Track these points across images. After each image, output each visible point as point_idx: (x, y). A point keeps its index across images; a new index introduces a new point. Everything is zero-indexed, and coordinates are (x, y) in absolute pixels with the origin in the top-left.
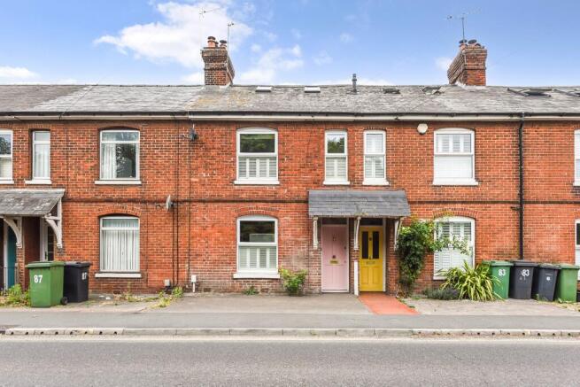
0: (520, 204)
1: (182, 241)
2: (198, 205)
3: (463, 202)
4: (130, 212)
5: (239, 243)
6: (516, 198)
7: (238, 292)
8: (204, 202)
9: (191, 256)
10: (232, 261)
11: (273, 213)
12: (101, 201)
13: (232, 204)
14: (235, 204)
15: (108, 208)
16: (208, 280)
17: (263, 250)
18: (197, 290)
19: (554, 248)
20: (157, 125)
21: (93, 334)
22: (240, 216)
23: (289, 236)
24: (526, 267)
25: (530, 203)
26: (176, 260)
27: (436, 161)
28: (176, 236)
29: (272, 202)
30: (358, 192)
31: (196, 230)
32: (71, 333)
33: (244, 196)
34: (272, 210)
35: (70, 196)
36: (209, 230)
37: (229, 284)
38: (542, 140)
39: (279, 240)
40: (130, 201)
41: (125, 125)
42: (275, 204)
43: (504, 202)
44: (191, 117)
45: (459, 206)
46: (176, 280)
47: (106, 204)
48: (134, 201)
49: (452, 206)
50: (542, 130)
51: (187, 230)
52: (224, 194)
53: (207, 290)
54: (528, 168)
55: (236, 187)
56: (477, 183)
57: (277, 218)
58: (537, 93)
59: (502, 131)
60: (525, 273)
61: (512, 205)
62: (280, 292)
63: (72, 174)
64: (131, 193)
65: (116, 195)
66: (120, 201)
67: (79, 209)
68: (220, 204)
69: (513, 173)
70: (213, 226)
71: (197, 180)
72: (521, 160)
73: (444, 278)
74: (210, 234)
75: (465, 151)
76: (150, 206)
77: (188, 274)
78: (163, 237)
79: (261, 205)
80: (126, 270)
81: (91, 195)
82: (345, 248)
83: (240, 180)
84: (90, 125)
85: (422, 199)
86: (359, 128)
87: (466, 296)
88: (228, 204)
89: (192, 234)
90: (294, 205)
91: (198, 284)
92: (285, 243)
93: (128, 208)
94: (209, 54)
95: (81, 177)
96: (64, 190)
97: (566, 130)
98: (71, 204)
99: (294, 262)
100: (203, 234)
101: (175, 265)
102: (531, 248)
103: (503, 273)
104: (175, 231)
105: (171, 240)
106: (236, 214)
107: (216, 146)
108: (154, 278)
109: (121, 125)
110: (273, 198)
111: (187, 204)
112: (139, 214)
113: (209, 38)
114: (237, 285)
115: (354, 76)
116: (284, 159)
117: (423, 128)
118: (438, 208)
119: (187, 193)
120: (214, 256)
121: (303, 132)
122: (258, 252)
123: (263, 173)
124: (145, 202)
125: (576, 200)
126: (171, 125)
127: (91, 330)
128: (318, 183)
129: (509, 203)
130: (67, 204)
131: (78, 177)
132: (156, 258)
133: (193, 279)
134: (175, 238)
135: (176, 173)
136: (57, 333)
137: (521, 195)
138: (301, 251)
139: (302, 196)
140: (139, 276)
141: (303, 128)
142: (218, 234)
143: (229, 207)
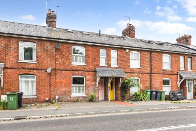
0: (151, 74)
1: (52, 84)
2: (58, 71)
3: (137, 73)
4: (32, 73)
5: (72, 85)
6: (150, 72)
7: (72, 101)
8: (60, 70)
9: (56, 89)
10: (70, 91)
11: (84, 75)
12: (20, 69)
13: (70, 71)
14: (71, 71)
15: (23, 71)
16: (62, 98)
17: (79, 87)
18: (58, 101)
19: (158, 86)
20: (43, 42)
21: (60, 116)
22: (73, 75)
23: (89, 83)
24: (154, 91)
25: (153, 74)
26: (50, 91)
27: (131, 61)
28: (50, 82)
29: (84, 71)
30: (110, 69)
31: (57, 80)
32: (52, 117)
33: (74, 69)
34: (84, 74)
35: (7, 66)
36: (62, 80)
37: (69, 99)
38: (155, 56)
39: (86, 84)
40: (32, 69)
41: (30, 40)
42: (84, 72)
43: (147, 73)
44: (57, 40)
45: (136, 74)
46: (50, 98)
47: (22, 70)
48: (34, 69)
49: (134, 74)
50: (156, 54)
51: (54, 80)
52: (68, 68)
53: (62, 101)
54: (152, 64)
55: (72, 66)
56: (141, 68)
57: (85, 76)
58: (149, 42)
59: (147, 53)
60: (154, 93)
61: (149, 74)
62: (86, 101)
63: (7, 57)
64: (33, 66)
65: (27, 66)
66: (28, 69)
67: (11, 72)
68: (66, 71)
69: (149, 65)
70: (64, 79)
71: (58, 62)
72: (151, 62)
73: (133, 95)
74: (63, 82)
75: (137, 58)
76: (40, 71)
77: (55, 96)
78: (45, 83)
79: (80, 72)
80: (28, 95)
81: (16, 66)
82: (103, 86)
83: (73, 63)
84: (16, 39)
85: (127, 72)
86: (110, 49)
87: (141, 100)
88: (69, 71)
89: (56, 82)
90: (91, 72)
91: (58, 99)
92: (88, 85)
93: (31, 71)
94: (50, 16)
95: (12, 59)
96: (4, 64)
97: (161, 54)
98: (7, 69)
99: (90, 91)
100: (60, 82)
101: (50, 92)
102: (153, 86)
103: (149, 93)
104: (50, 80)
105: (48, 84)
106: (72, 75)
107: (65, 51)
108: (42, 98)
109: (29, 40)
110: (84, 70)
111: (54, 71)
112: (36, 74)
113: (49, 10)
114: (72, 99)
115: (100, 31)
116: (87, 57)
117: (127, 51)
118: (131, 75)
119: (54, 67)
120: (64, 89)
121: (94, 49)
122: (78, 88)
123: (80, 61)
124: (38, 70)
125: (163, 73)
126: (48, 42)
127: (58, 115)
128: (98, 65)
129: (148, 73)
130: (5, 69)
131: (10, 59)
132: (43, 90)
133: (57, 97)
134: (50, 83)
135: (50, 60)
136: (46, 117)
137: (151, 71)
138: (93, 87)
139: (93, 70)
140: (36, 97)
141: (93, 47)
142: (65, 82)
143: (69, 72)
